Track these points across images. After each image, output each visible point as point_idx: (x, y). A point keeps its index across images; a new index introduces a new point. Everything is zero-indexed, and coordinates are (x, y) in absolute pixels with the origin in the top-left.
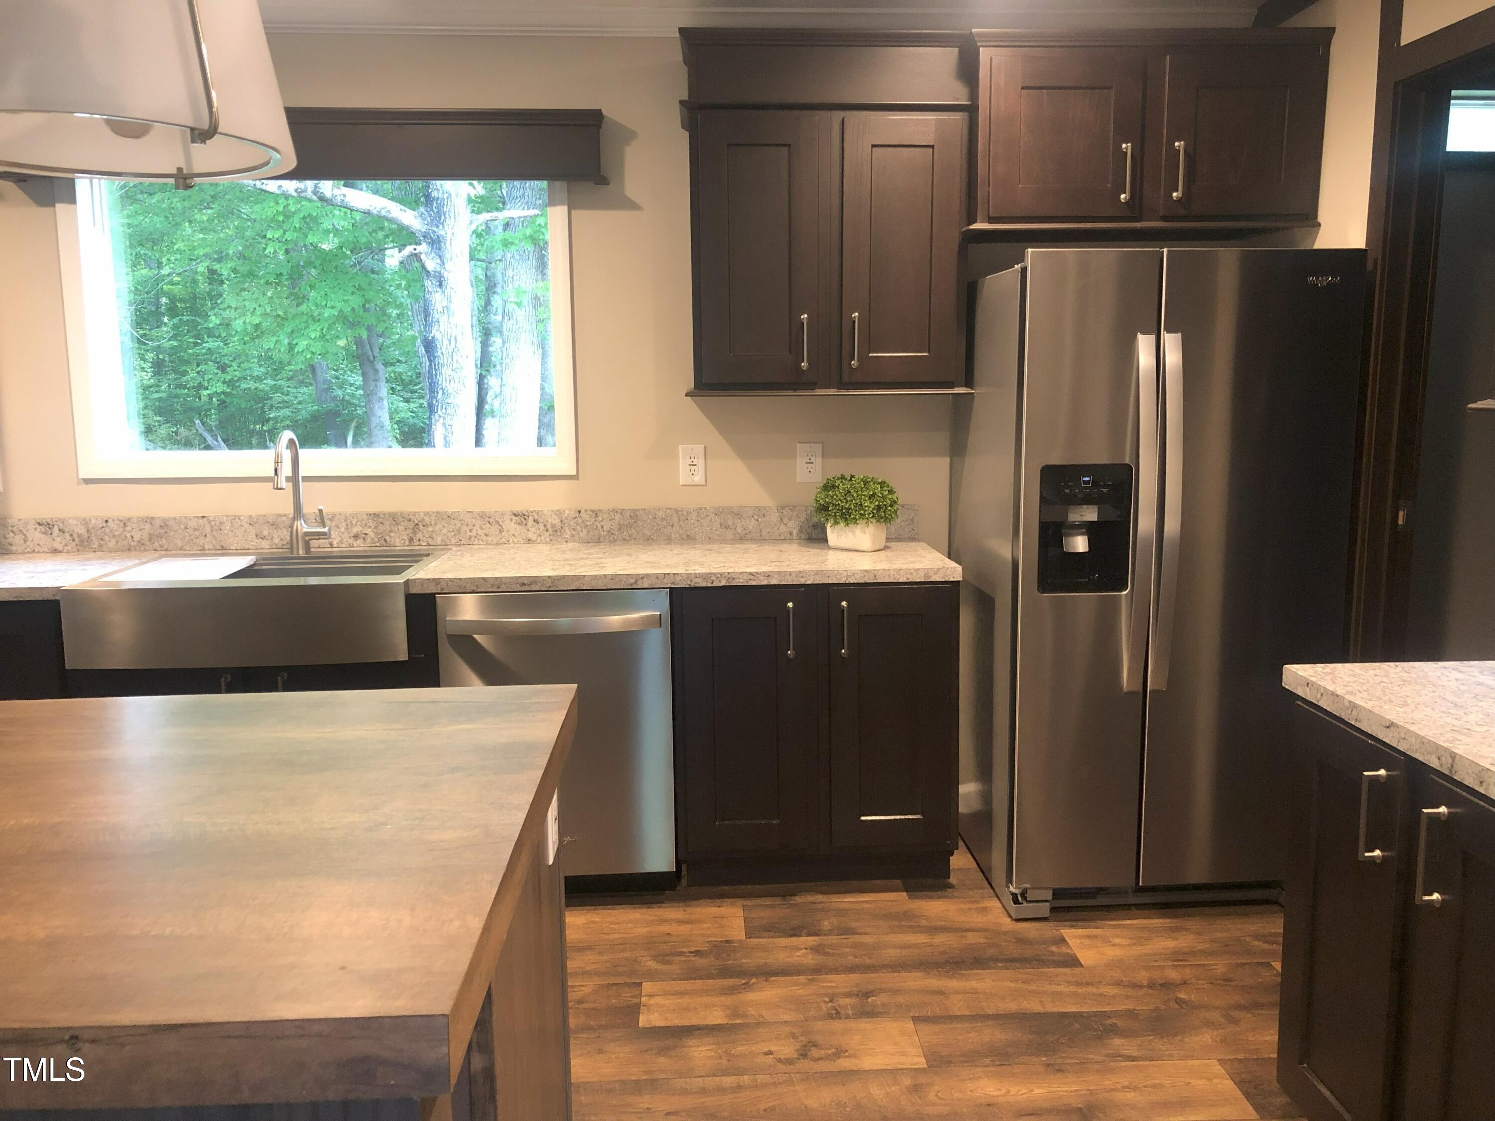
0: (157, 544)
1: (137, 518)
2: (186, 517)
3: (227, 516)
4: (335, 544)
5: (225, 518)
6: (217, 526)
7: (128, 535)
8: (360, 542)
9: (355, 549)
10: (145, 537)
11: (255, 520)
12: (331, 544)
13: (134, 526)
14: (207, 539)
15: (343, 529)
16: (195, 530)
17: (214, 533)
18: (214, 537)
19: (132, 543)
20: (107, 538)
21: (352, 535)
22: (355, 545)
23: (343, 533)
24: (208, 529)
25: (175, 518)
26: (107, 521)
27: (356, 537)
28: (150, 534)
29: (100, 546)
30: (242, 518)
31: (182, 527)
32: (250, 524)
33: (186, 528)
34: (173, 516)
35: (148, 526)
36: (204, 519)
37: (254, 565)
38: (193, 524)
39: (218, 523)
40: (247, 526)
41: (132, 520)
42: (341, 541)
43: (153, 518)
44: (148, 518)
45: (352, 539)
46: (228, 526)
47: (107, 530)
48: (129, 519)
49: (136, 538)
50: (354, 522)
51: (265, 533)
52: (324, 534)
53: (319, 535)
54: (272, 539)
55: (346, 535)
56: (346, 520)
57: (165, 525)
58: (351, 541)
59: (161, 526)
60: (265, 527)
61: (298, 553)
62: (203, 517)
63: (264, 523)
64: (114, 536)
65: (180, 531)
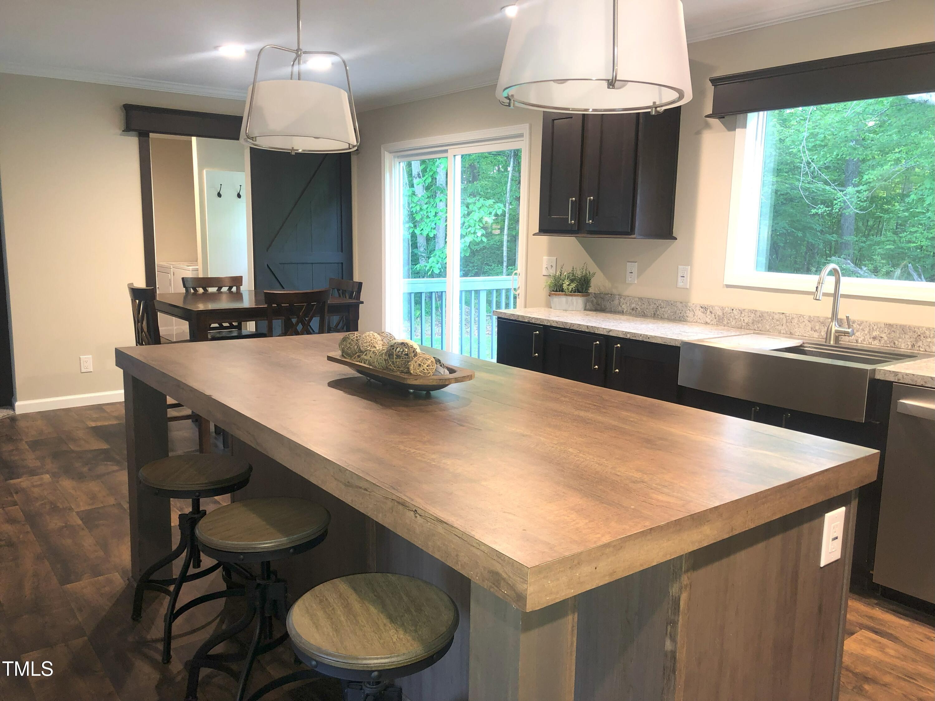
0: (756, 326)
1: (748, 310)
2: (773, 313)
3: (796, 315)
4: (860, 342)
5: (795, 316)
6: (789, 320)
7: (742, 319)
8: (876, 342)
9: (872, 346)
10: (751, 321)
11: (812, 319)
12: (857, 341)
13: (746, 314)
14: (783, 328)
15: (866, 332)
16: (777, 320)
17: (788, 324)
18: (787, 326)
19: (744, 324)
20: (731, 319)
21: (872, 337)
22: (873, 344)
23: (866, 335)
24: (784, 321)
25: (767, 312)
26: (733, 310)
27: (874, 338)
28: (753, 320)
29: (728, 323)
30: (805, 317)
31: (771, 318)
32: (809, 321)
33: (773, 319)
34: (767, 311)
35: (753, 315)
36: (783, 315)
37: (801, 346)
38: (776, 317)
39: (791, 318)
40: (807, 322)
41: (746, 311)
42: (864, 340)
43: (756, 311)
44: (753, 310)
45: (872, 339)
46: (796, 321)
47: (733, 315)
48: (744, 310)
49: (746, 321)
50: (875, 329)
51: (817, 328)
52: (848, 333)
53: (846, 333)
54: (820, 332)
55: (868, 337)
56: (869, 326)
57: (762, 316)
58: (870, 341)
59: (760, 316)
60: (817, 324)
61: (830, 343)
62: (783, 313)
63: (817, 322)
64: (735, 318)
65: (769, 320)
